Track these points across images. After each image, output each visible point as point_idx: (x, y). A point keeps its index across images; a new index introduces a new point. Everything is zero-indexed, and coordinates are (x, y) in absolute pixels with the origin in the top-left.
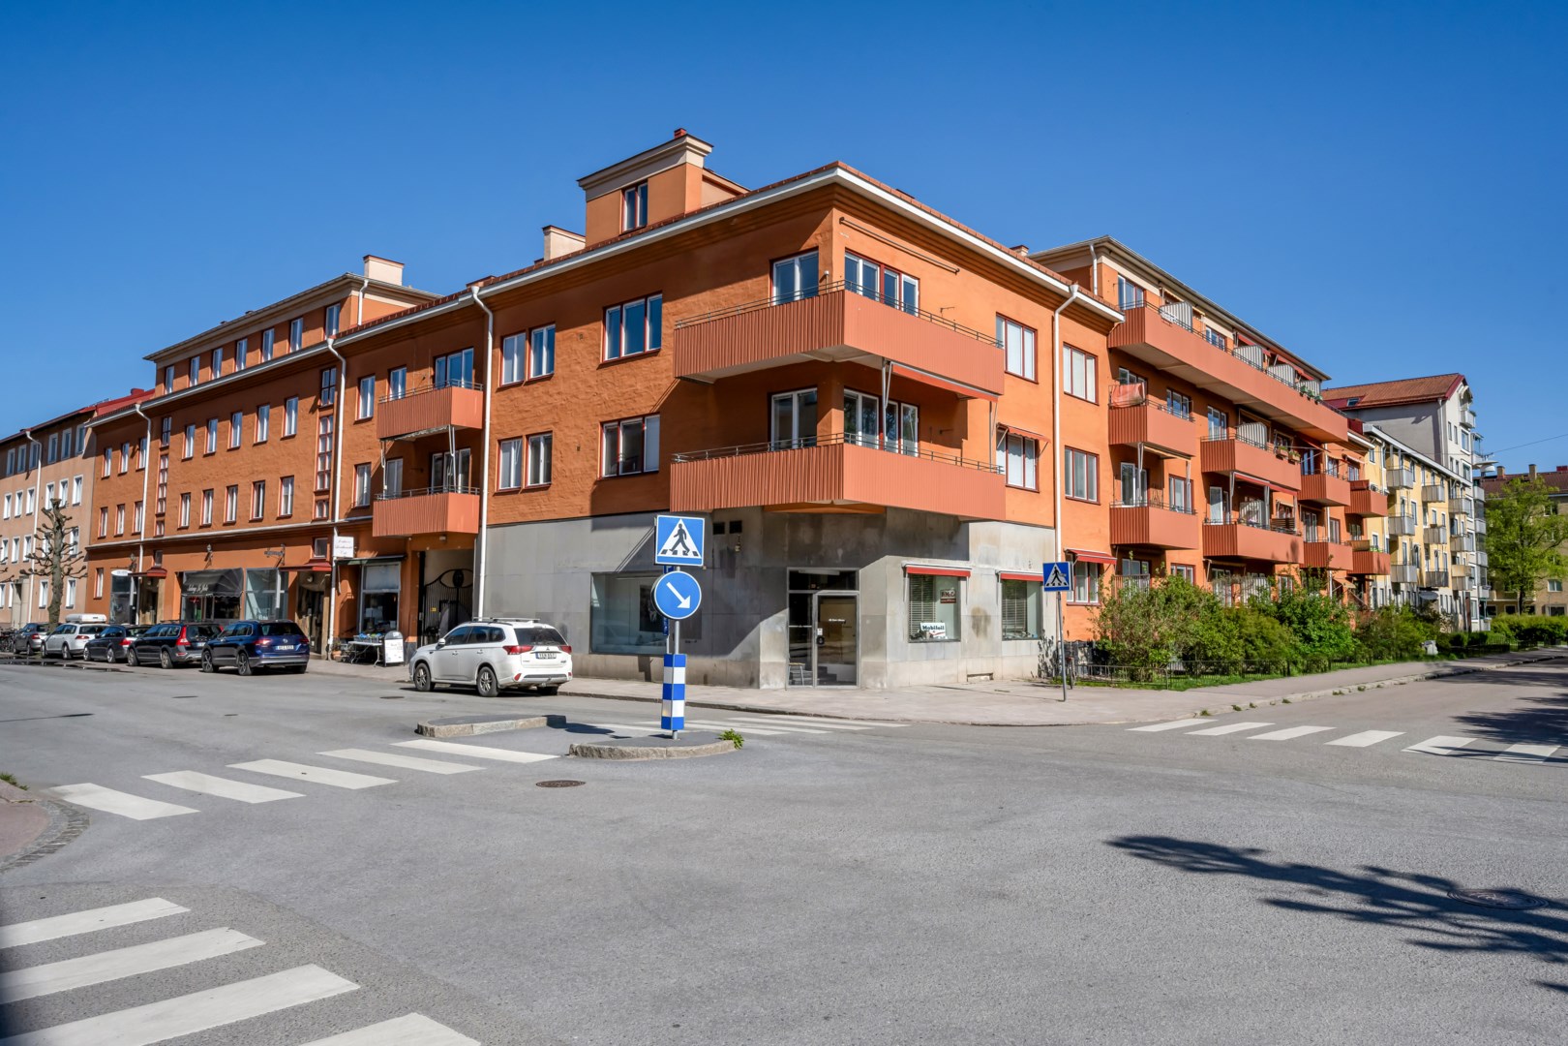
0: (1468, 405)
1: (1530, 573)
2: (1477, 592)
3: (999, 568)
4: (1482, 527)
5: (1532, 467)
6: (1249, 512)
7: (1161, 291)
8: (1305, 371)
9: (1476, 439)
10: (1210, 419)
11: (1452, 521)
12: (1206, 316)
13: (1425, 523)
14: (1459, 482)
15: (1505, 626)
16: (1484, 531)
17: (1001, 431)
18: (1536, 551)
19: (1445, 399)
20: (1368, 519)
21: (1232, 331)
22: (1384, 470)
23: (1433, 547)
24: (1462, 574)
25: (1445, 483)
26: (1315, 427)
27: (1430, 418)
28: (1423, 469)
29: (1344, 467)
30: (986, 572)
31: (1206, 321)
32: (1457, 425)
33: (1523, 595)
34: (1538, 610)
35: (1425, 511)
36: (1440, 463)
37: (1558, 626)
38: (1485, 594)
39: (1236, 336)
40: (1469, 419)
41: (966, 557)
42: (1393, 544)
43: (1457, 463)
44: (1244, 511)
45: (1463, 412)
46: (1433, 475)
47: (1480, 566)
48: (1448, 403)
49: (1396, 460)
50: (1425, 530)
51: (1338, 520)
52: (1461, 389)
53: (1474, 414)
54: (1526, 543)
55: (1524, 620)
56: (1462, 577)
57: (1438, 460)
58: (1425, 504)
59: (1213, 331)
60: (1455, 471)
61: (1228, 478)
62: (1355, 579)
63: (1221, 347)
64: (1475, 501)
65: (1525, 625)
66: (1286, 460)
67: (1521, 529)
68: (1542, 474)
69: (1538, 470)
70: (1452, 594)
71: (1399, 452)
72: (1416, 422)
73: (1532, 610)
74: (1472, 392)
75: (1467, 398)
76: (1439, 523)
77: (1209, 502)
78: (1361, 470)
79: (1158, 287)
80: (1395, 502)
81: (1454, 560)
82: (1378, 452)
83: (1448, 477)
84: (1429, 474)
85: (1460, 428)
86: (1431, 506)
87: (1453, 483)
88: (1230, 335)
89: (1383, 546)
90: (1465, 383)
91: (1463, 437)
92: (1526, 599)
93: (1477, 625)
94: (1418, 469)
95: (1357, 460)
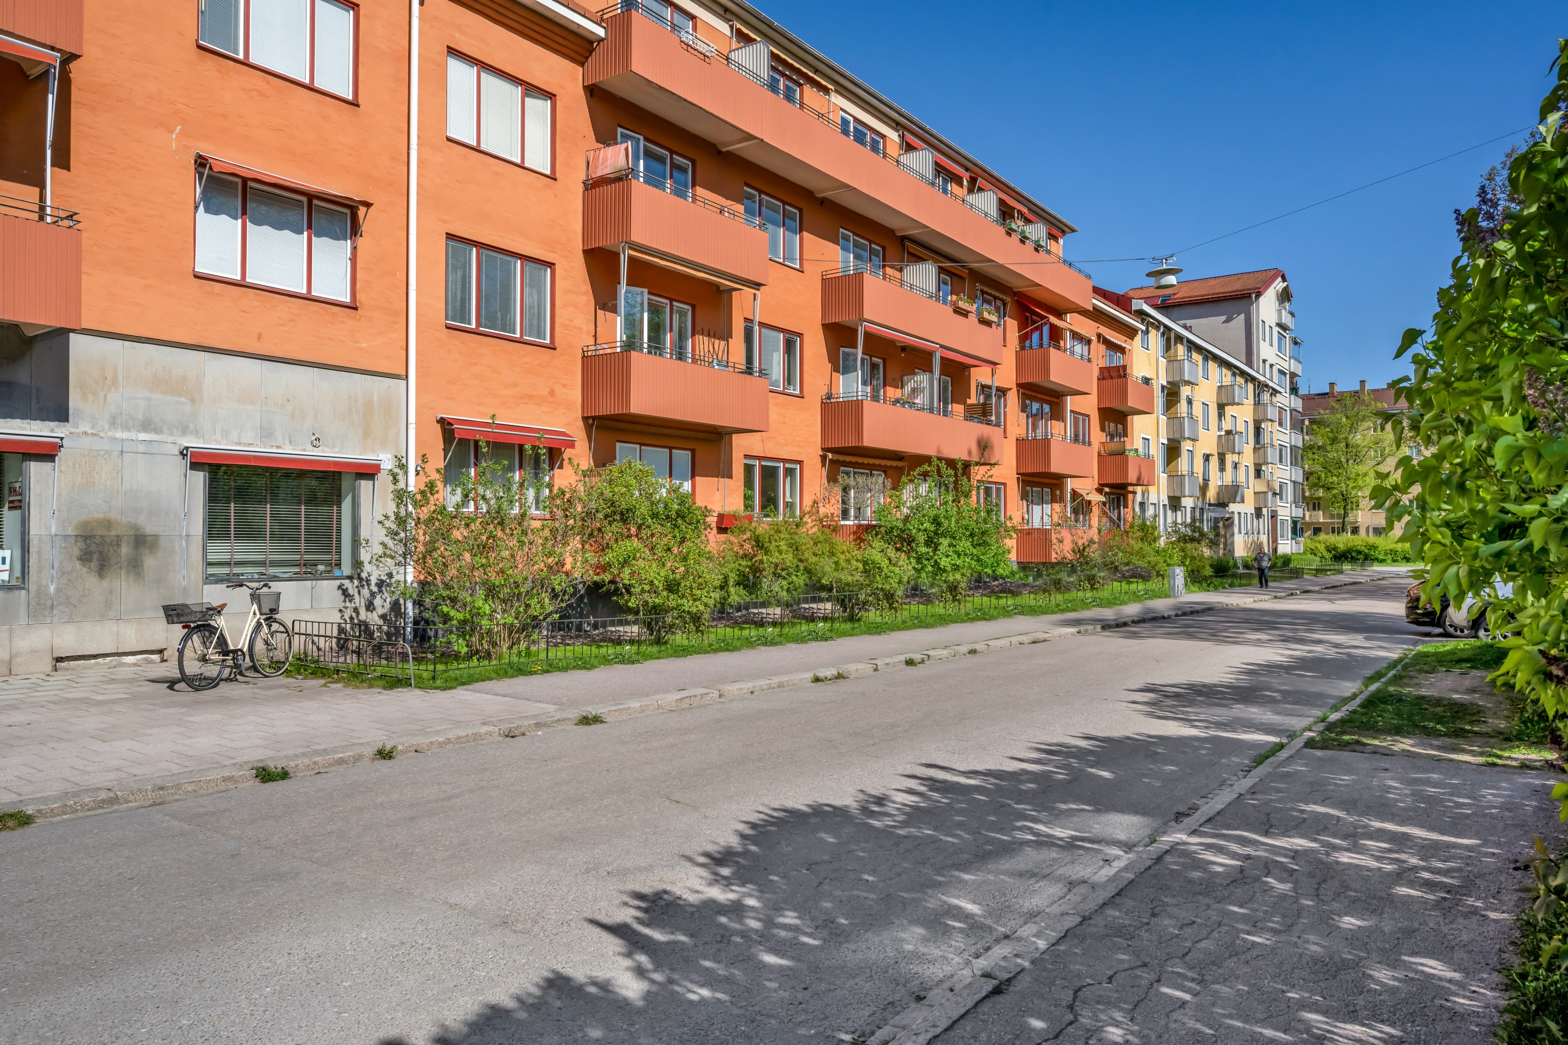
0: (1287, 305)
1: (1354, 492)
2: (1286, 511)
3: (193, 442)
4: (1298, 440)
5: (1362, 382)
6: (914, 390)
7: (731, 27)
8: (1029, 209)
9: (1296, 343)
10: (845, 249)
11: (1258, 430)
12: (837, 91)
13: (1220, 429)
14: (1267, 386)
15: (1322, 547)
16: (1300, 444)
17: (200, 169)
18: (1361, 469)
19: (1259, 295)
20: (1136, 417)
21: (897, 131)
22: (1163, 361)
23: (1230, 458)
24: (1265, 490)
25: (1250, 386)
26: (1039, 285)
27: (1242, 317)
28: (1220, 366)
29: (1099, 349)
30: (141, 448)
31: (838, 100)
32: (1273, 325)
33: (1346, 515)
34: (1362, 531)
35: (1221, 415)
36: (1251, 367)
37: (1374, 547)
38: (1298, 512)
39: (902, 137)
40: (1286, 319)
41: (61, 414)
42: (1172, 451)
43: (1271, 366)
44: (908, 389)
45: (1279, 311)
46: (1234, 374)
47: (1294, 482)
48: (1262, 299)
49: (1181, 350)
50: (1220, 437)
51: (1088, 416)
52: (1278, 285)
53: (1292, 314)
54: (1351, 462)
55: (1343, 541)
56: (1265, 493)
57: (1249, 363)
58: (1221, 407)
59: (856, 120)
60: (1268, 375)
61: (856, 331)
62: (1107, 490)
63: (875, 148)
64: (1291, 410)
65: (1342, 547)
66: (973, 318)
67: (1347, 446)
68: (1373, 391)
69: (1368, 387)
70: (1253, 512)
71: (1185, 341)
72: (1227, 321)
73: (1355, 531)
74: (1292, 290)
75: (1285, 296)
76: (1241, 427)
77: (836, 369)
78: (1126, 357)
79: (727, 20)
80: (1178, 401)
81: (1258, 473)
82: (1155, 338)
83: (1253, 379)
84: (1229, 373)
85: (1276, 329)
86: (1229, 410)
87: (1261, 387)
88: (893, 135)
89: (1157, 453)
90: (1284, 279)
91: (1280, 340)
92: (1350, 518)
93: (1286, 547)
94: (1212, 366)
95: (1124, 345)
